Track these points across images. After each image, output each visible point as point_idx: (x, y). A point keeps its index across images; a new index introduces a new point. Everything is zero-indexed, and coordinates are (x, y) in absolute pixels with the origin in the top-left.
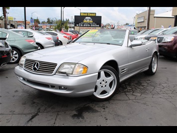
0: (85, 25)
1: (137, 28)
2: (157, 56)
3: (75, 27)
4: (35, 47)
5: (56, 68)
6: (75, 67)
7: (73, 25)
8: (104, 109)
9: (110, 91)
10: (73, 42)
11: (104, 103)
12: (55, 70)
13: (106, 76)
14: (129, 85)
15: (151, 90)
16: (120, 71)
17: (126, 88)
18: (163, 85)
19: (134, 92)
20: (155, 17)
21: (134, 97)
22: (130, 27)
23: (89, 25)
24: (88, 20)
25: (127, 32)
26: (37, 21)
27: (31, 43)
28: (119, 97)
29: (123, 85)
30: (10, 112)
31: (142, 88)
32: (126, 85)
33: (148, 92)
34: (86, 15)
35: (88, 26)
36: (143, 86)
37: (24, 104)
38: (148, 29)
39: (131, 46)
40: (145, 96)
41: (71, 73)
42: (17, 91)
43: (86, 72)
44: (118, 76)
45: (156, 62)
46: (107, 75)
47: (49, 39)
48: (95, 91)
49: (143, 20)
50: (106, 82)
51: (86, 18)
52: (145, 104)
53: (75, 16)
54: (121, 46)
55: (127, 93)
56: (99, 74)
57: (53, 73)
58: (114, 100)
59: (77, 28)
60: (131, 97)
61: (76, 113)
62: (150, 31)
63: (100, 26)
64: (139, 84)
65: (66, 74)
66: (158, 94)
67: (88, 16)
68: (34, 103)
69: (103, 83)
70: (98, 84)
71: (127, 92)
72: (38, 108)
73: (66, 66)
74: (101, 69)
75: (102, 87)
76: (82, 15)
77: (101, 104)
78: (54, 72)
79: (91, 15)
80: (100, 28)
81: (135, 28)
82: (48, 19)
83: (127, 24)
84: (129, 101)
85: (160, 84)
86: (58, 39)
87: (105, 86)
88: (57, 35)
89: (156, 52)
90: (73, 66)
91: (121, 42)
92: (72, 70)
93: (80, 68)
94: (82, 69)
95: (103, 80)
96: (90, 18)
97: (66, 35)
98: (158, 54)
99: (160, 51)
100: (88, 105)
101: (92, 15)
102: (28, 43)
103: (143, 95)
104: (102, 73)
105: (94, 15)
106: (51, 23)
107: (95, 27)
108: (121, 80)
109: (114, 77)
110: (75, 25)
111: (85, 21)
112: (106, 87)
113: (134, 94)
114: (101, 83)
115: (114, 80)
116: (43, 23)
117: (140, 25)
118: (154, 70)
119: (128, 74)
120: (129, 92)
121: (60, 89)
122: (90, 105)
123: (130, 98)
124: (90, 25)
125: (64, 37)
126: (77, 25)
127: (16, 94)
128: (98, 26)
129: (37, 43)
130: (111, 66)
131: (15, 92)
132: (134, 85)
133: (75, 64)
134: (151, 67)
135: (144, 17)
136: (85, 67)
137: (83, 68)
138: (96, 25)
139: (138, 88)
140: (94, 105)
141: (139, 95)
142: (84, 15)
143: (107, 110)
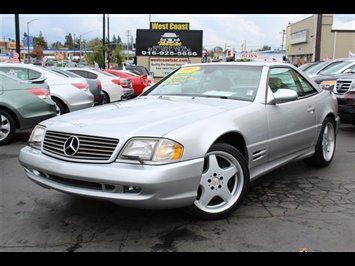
0: (162, 53)
1: (290, 59)
2: (334, 123)
3: (139, 58)
4: (51, 106)
5: (117, 149)
6: (156, 145)
7: (132, 53)
8: (218, 233)
9: (230, 197)
10: (145, 94)
11: (219, 223)
12: (115, 153)
13: (220, 166)
14: (271, 187)
15: (321, 197)
16: (251, 155)
17: (265, 194)
18: (346, 186)
19: (281, 202)
20: (333, 31)
21: (281, 212)
22: (272, 56)
23: (172, 53)
24: (169, 40)
25: (265, 70)
26: (40, 43)
27: (42, 97)
28: (249, 211)
29: (259, 187)
30: (19, 242)
31: (300, 192)
32: (263, 188)
33: (312, 201)
34: (165, 27)
35: (169, 56)
36: (302, 189)
37: (45, 227)
38: (318, 60)
39: (274, 103)
40: (306, 209)
41: (149, 157)
42: (21, 203)
43: (181, 155)
44: (247, 165)
45: (331, 138)
46: (223, 163)
47: (80, 87)
48: (198, 198)
49: (304, 40)
50: (221, 178)
51: (166, 35)
52: (305, 223)
53: (138, 31)
54: (252, 101)
55: (267, 204)
56: (207, 160)
57: (110, 160)
58: (238, 217)
59: (142, 61)
60: (276, 212)
61: (159, 242)
62: (321, 65)
63: (200, 55)
64: (294, 185)
65: (139, 161)
66: (335, 204)
67: (169, 31)
68: (66, 225)
69: (216, 179)
70: (204, 182)
71: (267, 201)
72: (77, 234)
73: (137, 144)
74: (211, 150)
75: (212, 188)
76: (155, 27)
77: (212, 225)
78: (113, 156)
79: (176, 27)
80: (199, 59)
81: (284, 59)
82: (69, 38)
83: (266, 48)
84: (271, 219)
85: (340, 185)
86: (99, 87)
87: (220, 186)
88: (95, 76)
89: (331, 116)
90: (153, 144)
91: (251, 93)
92: (150, 152)
93: (167, 147)
94: (171, 150)
95: (215, 175)
96: (174, 35)
97: (117, 78)
98: (337, 119)
99: (340, 112)
100: (182, 228)
101: (180, 27)
102: (34, 96)
103: (301, 207)
104: (213, 159)
105: (184, 28)
106: (77, 47)
107: (187, 56)
108: (253, 176)
109: (237, 167)
110: (139, 53)
111: (162, 42)
112: (221, 189)
113: (281, 205)
114: (209, 181)
115: (238, 173)
116: (56, 46)
117: (297, 51)
118: (328, 156)
119: (268, 162)
120: (271, 201)
121: (125, 192)
122: (189, 227)
123: (274, 214)
124: (174, 53)
125: (113, 81)
126: (144, 53)
127: (21, 208)
128: (195, 54)
129: (54, 98)
130: (231, 143)
131: (19, 204)
132: (282, 189)
133: (157, 139)
134: (319, 149)
135: (308, 31)
136: (178, 146)
137: (174, 147)
138: (190, 53)
139: (291, 194)
140: (196, 226)
141: (293, 206)
142: (160, 27)
143: (224, 236)
